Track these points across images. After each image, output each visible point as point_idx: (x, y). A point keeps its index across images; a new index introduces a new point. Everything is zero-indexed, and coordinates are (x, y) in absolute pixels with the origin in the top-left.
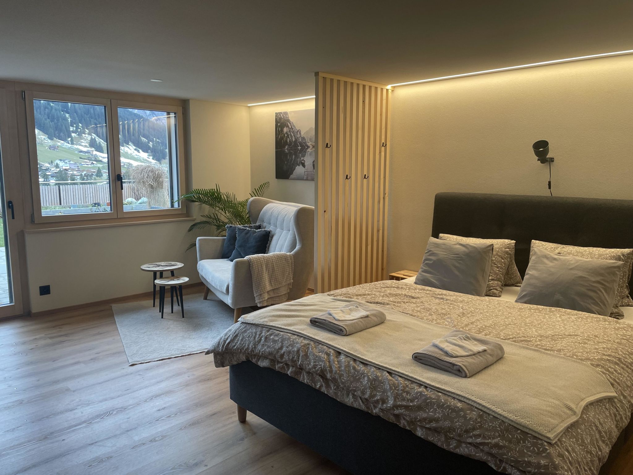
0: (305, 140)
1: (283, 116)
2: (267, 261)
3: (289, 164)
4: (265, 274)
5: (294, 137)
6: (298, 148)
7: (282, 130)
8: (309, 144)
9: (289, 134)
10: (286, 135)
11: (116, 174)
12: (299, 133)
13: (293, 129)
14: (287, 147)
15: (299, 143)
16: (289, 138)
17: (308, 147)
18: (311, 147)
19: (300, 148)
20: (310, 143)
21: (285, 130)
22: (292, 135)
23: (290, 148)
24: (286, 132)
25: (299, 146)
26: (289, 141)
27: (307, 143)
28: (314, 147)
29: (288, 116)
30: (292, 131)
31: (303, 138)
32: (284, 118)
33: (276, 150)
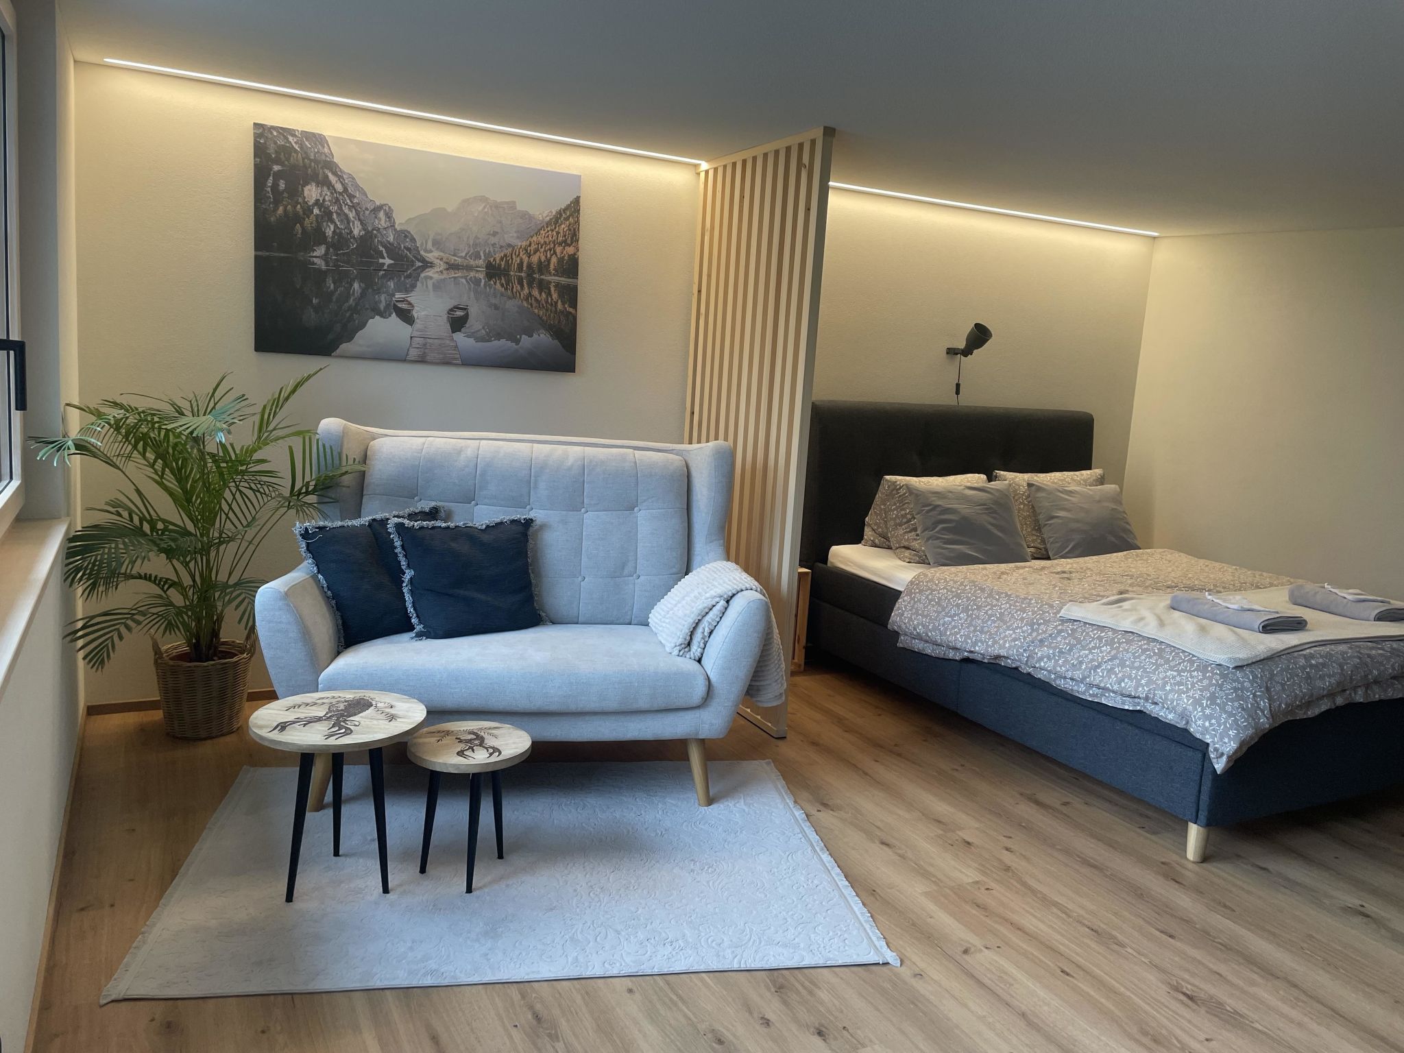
0: (413, 240)
1: (300, 143)
5: (357, 223)
6: (381, 261)
7: (294, 192)
8: (430, 257)
9: (334, 208)
10: (316, 211)
12: (381, 214)
13: (351, 197)
14: (320, 251)
15: (385, 247)
16: (333, 221)
17: (427, 265)
18: (440, 265)
19: (388, 261)
20: (436, 254)
21: (312, 193)
22: (352, 215)
23: (337, 255)
24: (317, 200)
25: (385, 255)
26: (334, 232)
27: (422, 253)
28: (452, 267)
29: (326, 150)
30: (350, 204)
31: (404, 234)
32: (306, 153)
33: (260, 253)
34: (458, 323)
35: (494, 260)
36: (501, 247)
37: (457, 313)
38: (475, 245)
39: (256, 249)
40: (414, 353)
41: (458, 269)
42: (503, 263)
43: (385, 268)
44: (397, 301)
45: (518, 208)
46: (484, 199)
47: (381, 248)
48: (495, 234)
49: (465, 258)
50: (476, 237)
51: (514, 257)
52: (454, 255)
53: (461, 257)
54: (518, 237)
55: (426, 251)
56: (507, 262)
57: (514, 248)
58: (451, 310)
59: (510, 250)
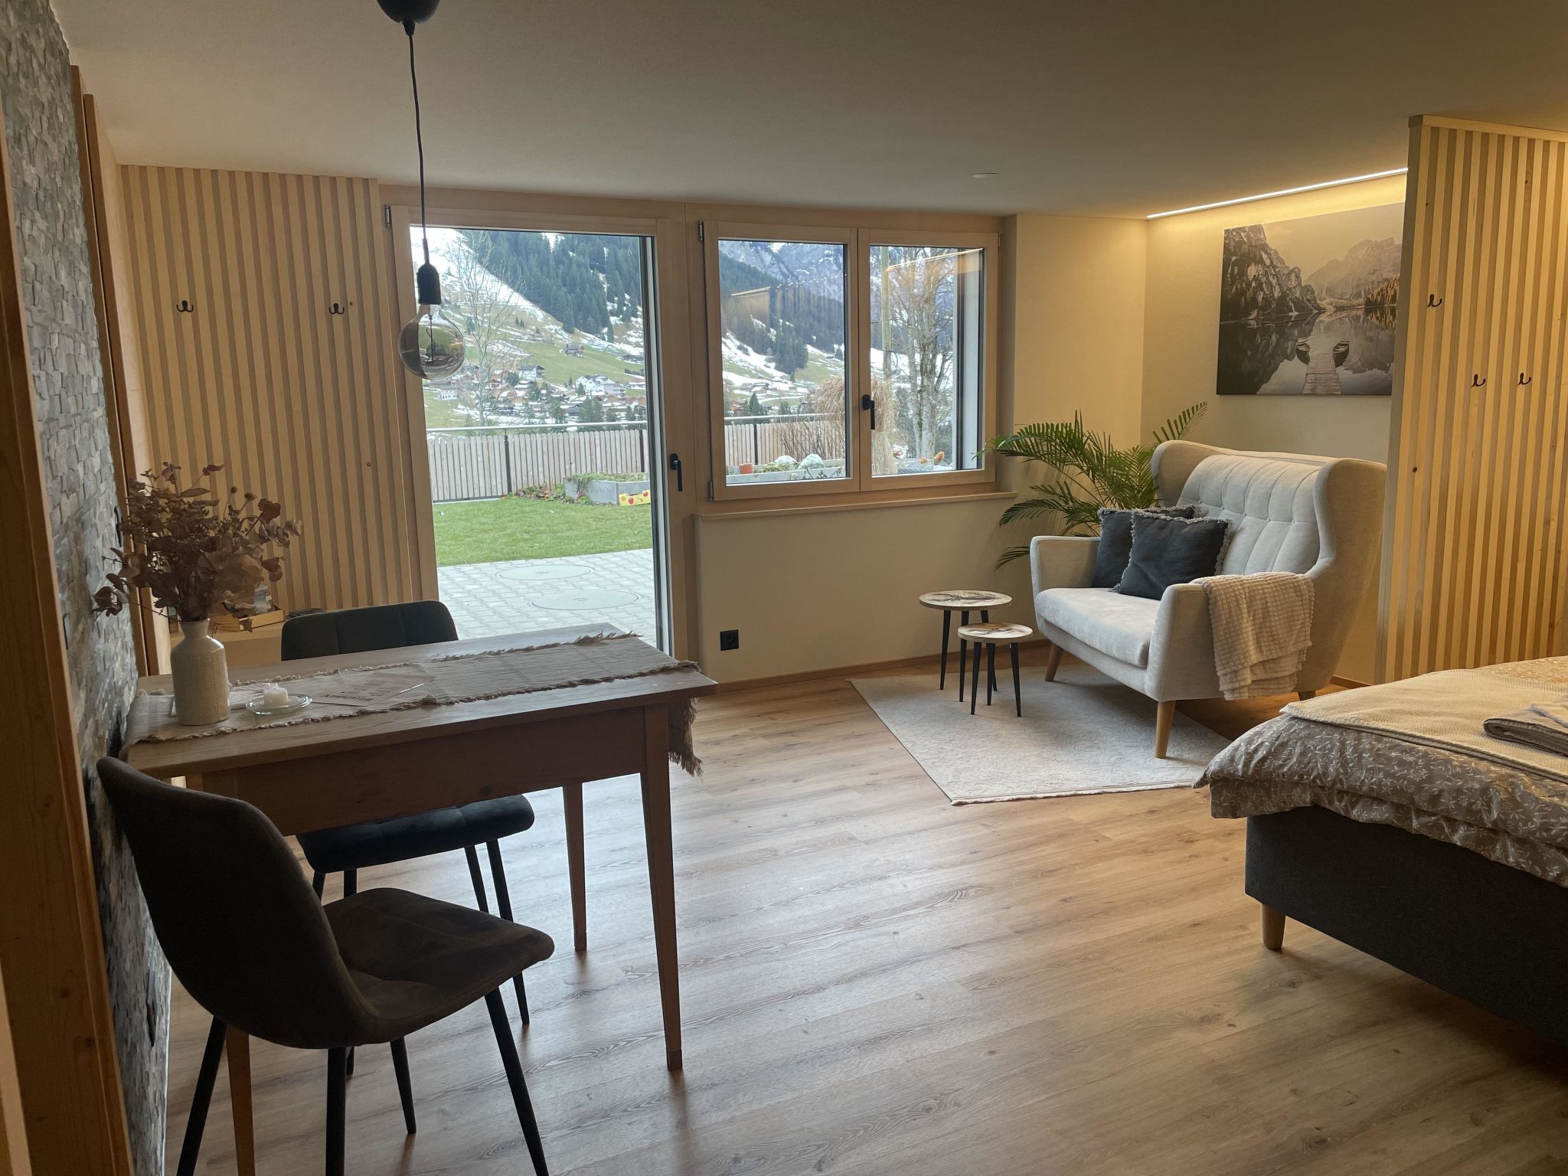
0: (1313, 292)
1: (1248, 236)
2: (1250, 592)
3: (1259, 356)
4: (1247, 622)
5: (1277, 287)
6: (1290, 314)
7: (1243, 273)
8: (1323, 304)
9: (1264, 280)
10: (1254, 284)
11: (861, 396)
12: (1293, 277)
13: (1275, 268)
14: (1254, 314)
15: (1294, 302)
16: (1263, 290)
17: (1321, 310)
18: (1331, 309)
19: (1295, 314)
20: (1328, 300)
21: (1252, 271)
22: (1274, 282)
23: (1263, 315)
24: (1255, 276)
25: (1293, 309)
26: (1263, 298)
27: (1318, 301)
28: (1339, 309)
29: (1262, 236)
30: (1274, 273)
31: (1308, 289)
32: (1251, 242)
33: (1222, 323)
34: (1340, 358)
35: (1373, 295)
36: (1379, 283)
37: (1341, 349)
38: (1358, 286)
39: (1220, 321)
40: (1308, 388)
41: (1343, 310)
42: (1379, 298)
43: (1293, 319)
44: (1299, 345)
45: (1396, 243)
46: (1368, 242)
47: (1291, 304)
48: (1374, 272)
49: (1349, 299)
50: (1360, 279)
51: (1389, 289)
52: (1341, 299)
53: (1347, 299)
54: (1394, 270)
55: (1321, 300)
56: (1383, 295)
57: (1389, 281)
58: (1336, 347)
59: (1386, 284)
